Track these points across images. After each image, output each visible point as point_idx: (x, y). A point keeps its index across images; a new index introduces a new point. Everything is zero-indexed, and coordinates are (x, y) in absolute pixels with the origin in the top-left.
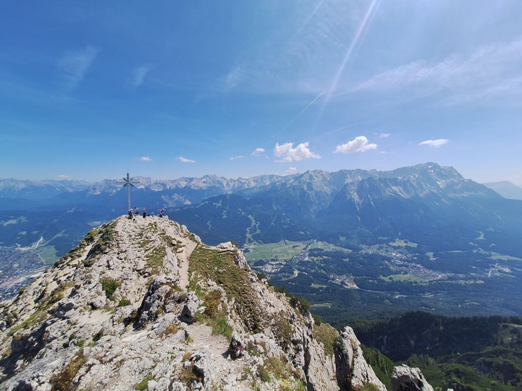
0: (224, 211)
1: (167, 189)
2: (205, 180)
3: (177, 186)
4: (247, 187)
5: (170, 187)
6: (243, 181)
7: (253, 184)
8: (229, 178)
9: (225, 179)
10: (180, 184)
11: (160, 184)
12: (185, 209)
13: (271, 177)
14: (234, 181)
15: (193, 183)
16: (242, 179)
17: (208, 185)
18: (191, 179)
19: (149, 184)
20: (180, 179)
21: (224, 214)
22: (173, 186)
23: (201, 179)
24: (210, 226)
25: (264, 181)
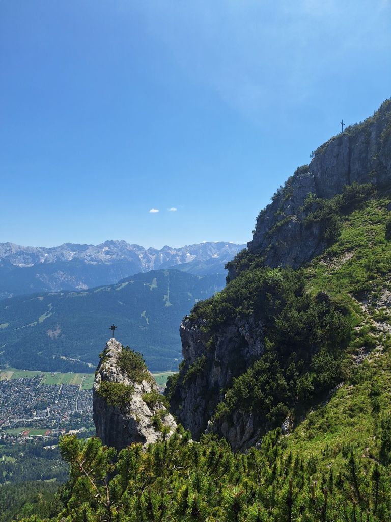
0: (165, 296)
1: (41, 264)
2: (107, 248)
3: (58, 258)
4: (180, 263)
5: (46, 260)
6: (172, 252)
7: (190, 258)
8: (147, 248)
9: (141, 249)
10: (63, 256)
11: (27, 254)
12: (98, 293)
13: (221, 245)
14: (157, 252)
15: (88, 254)
16: (170, 249)
17: (114, 257)
18: (85, 247)
19: (7, 254)
20: (61, 247)
21: (167, 300)
22: (52, 258)
23: (101, 247)
24: (147, 319)
25: (209, 253)
